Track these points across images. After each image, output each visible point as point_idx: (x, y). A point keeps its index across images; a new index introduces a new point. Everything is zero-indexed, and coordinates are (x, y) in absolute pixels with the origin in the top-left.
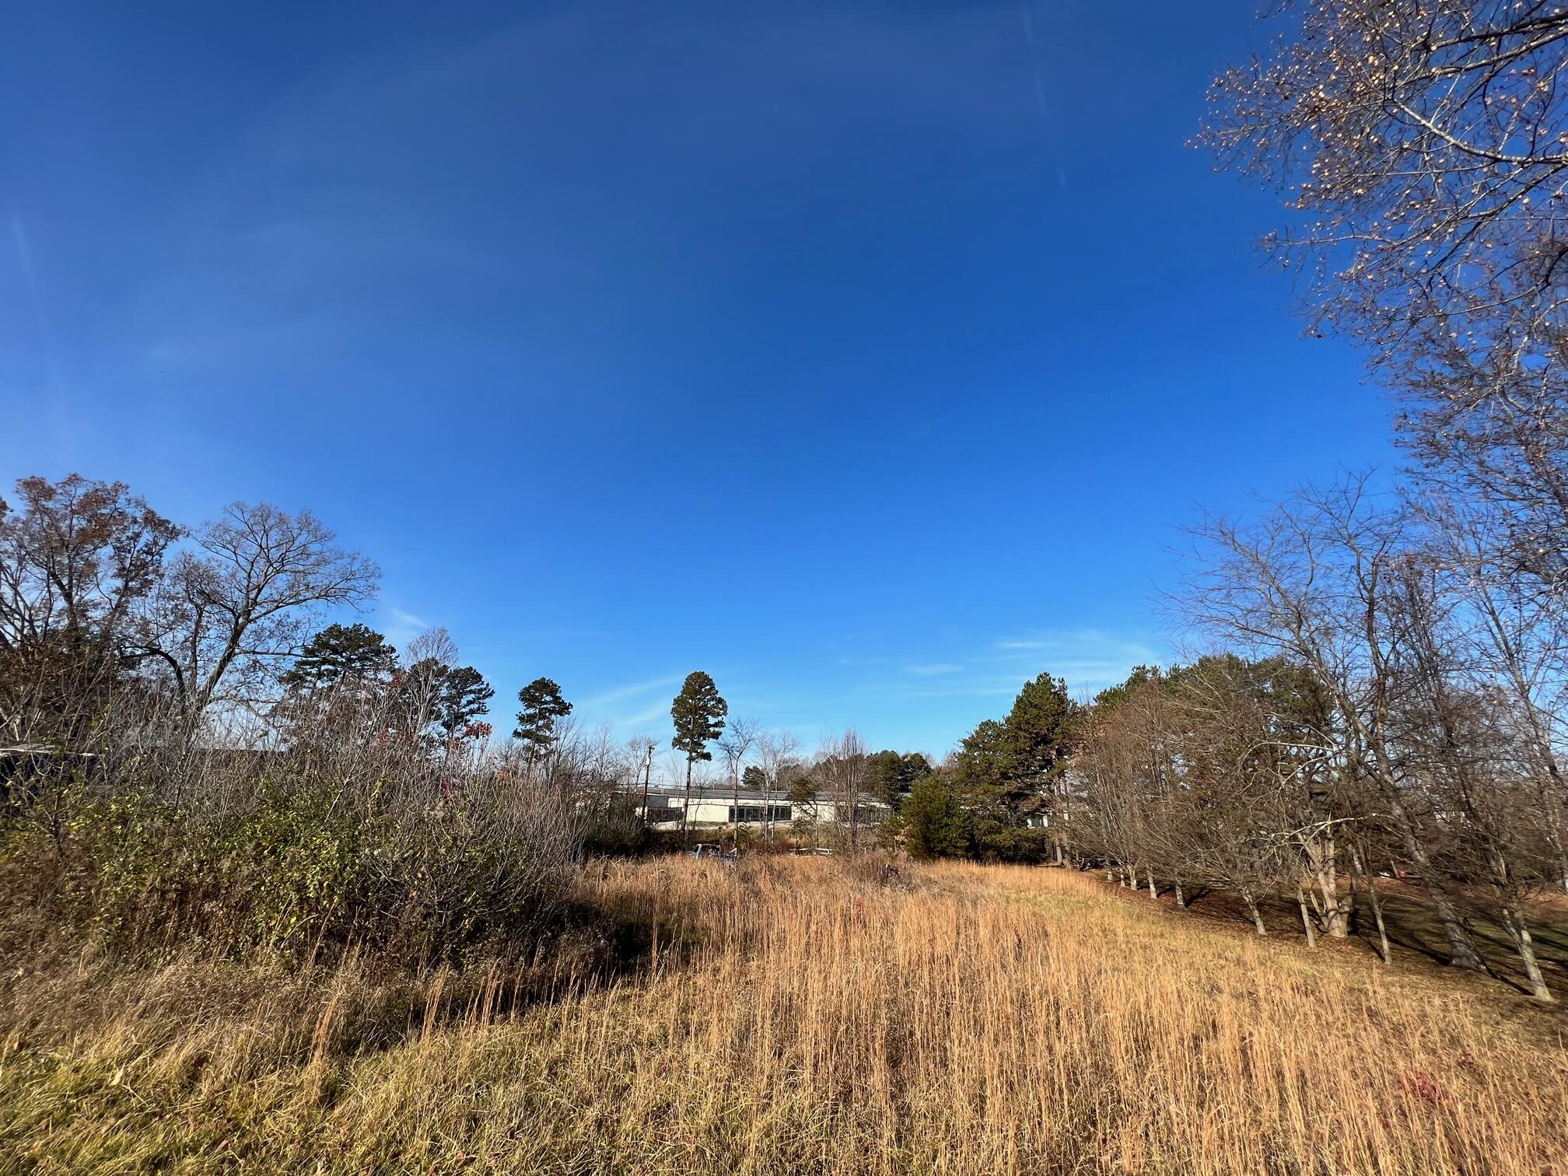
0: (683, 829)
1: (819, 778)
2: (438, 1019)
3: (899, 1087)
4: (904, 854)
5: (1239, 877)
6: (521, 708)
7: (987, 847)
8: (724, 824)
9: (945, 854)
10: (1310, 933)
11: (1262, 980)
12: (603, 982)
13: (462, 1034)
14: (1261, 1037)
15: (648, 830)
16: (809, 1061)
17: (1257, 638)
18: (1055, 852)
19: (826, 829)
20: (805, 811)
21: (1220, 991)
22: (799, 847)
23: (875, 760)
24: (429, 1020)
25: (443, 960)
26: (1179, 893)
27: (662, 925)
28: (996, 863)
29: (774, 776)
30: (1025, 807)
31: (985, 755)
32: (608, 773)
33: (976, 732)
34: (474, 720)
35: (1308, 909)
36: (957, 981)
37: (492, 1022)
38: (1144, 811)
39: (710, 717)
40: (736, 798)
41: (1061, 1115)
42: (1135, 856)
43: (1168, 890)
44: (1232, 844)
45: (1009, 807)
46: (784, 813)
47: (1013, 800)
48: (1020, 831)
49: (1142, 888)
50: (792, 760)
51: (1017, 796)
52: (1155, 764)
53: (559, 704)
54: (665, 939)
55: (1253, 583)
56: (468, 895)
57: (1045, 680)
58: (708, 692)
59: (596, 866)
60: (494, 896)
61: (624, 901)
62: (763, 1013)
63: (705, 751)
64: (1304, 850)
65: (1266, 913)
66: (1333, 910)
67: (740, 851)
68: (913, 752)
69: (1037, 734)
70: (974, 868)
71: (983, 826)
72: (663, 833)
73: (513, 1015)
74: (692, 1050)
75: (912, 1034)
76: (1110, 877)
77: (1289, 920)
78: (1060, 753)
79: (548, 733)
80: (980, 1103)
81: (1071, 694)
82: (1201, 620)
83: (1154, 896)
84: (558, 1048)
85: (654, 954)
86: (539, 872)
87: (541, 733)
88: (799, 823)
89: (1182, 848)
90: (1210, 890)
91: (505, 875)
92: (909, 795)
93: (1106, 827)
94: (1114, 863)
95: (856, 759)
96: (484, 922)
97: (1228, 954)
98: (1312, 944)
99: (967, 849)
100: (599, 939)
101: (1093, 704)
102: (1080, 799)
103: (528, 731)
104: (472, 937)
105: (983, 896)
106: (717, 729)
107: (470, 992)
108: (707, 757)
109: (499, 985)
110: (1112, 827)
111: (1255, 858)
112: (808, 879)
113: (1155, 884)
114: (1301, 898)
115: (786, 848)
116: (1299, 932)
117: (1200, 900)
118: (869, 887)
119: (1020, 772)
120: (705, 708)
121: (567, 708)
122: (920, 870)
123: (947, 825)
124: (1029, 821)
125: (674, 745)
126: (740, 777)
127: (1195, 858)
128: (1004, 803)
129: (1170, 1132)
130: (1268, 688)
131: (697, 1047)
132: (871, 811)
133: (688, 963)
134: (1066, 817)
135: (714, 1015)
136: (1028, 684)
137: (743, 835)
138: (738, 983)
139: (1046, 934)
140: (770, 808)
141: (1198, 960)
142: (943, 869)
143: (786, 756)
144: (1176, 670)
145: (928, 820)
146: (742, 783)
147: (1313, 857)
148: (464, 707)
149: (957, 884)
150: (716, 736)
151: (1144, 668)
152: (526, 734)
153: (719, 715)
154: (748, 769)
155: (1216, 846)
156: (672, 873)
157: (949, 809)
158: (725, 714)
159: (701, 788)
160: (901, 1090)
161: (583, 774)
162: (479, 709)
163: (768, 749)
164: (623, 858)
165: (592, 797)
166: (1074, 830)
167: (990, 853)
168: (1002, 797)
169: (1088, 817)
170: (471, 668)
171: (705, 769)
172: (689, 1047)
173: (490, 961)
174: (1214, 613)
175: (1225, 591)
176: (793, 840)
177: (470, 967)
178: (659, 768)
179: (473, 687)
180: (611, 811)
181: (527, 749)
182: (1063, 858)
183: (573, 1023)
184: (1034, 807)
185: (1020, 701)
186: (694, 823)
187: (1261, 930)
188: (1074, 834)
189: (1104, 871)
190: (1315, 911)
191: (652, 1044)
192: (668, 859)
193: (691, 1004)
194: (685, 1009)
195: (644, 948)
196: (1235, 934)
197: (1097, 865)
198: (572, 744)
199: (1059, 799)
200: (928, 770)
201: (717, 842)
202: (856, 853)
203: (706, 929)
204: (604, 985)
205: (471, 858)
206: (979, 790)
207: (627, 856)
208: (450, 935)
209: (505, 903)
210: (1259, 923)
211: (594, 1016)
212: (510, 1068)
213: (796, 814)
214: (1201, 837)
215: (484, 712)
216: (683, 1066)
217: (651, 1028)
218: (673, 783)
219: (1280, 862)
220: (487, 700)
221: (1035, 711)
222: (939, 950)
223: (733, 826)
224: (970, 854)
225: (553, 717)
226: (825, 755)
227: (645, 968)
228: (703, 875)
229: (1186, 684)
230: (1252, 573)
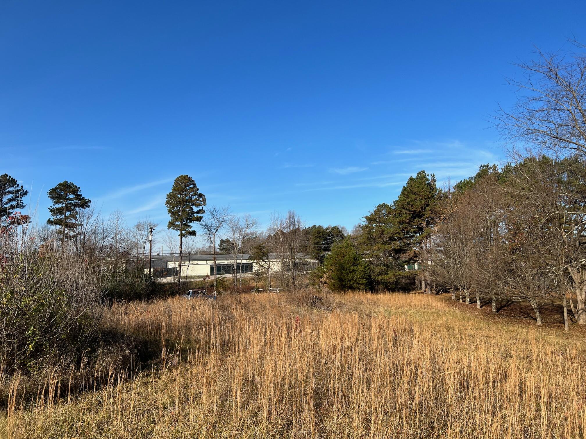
0: (179, 281)
1: (271, 244)
2: (18, 404)
3: (321, 419)
4: (325, 289)
5: (531, 294)
6: (50, 203)
7: (378, 283)
8: (207, 276)
9: (351, 288)
10: (566, 323)
11: (535, 349)
12: (129, 375)
13: (36, 412)
14: (531, 379)
15: (154, 283)
16: (265, 410)
17: (562, 144)
18: (421, 285)
19: (275, 276)
20: (262, 266)
21: (511, 356)
22: (258, 288)
23: (307, 232)
24: (12, 405)
25: (15, 369)
26: (494, 305)
27: (167, 341)
28: (384, 292)
29: (240, 245)
30: (404, 258)
31: (380, 226)
32: (123, 247)
33: (375, 211)
34: (16, 212)
35: (568, 310)
36: (357, 360)
37: (55, 403)
38: (478, 257)
39: (194, 207)
40: (215, 259)
41: (414, 425)
42: (470, 285)
43: (488, 303)
44: (528, 276)
45: (394, 258)
46: (248, 268)
47: (396, 254)
48: (400, 273)
49: (472, 303)
50: (252, 234)
51: (399, 251)
52: (488, 228)
53: (81, 200)
54: (171, 347)
55: (565, 106)
56: (28, 329)
57: (422, 176)
58: (192, 190)
59: (119, 307)
60: (46, 329)
61: (140, 328)
62: (236, 385)
63: (192, 230)
64: (571, 277)
65: (543, 313)
66: (582, 309)
67: (219, 293)
68: (333, 226)
69: (414, 211)
70: (370, 296)
71: (377, 270)
72: (164, 285)
73: (69, 399)
74: (191, 409)
75: (328, 390)
76: (453, 298)
77: (556, 317)
78: (428, 224)
79: (74, 221)
80: (367, 423)
81: (439, 185)
82: (528, 132)
83: (479, 307)
84: (103, 415)
85: (163, 357)
86: (78, 312)
87: (68, 221)
88: (257, 274)
89: (498, 277)
90: (513, 302)
91: (52, 315)
92: (329, 253)
93: (454, 268)
94: (457, 289)
95: (295, 232)
96: (41, 345)
97: (519, 337)
98: (566, 329)
99: (366, 285)
100: (125, 351)
101: (452, 190)
102: (439, 251)
103: (59, 220)
104: (34, 355)
105: (375, 312)
106: (199, 215)
107: (37, 388)
108: (193, 233)
109: (58, 382)
110: (457, 268)
111: (542, 283)
112: (264, 308)
113: (481, 300)
114: (564, 304)
115: (250, 289)
116: (560, 323)
117: (505, 308)
118: (303, 310)
119: (402, 236)
120: (190, 200)
121: (87, 203)
122: (335, 298)
123: (354, 270)
124: (406, 267)
125: (169, 226)
126: (217, 246)
127: (506, 284)
128: (390, 256)
129: (475, 429)
130: (565, 177)
131: (194, 408)
132: (304, 264)
133: (186, 361)
134: (429, 263)
135: (205, 388)
136: (411, 179)
137: (221, 283)
138: (219, 370)
139: (412, 331)
140: (238, 265)
141: (500, 341)
142: (350, 297)
143: (248, 231)
144: (507, 167)
145: (342, 267)
146: (218, 250)
147: (576, 280)
148: (6, 203)
149: (359, 306)
150: (199, 219)
151: (488, 166)
152: (57, 222)
153: (200, 205)
154: (222, 241)
155: (520, 276)
156: (172, 309)
157: (356, 261)
158: (205, 204)
159: (190, 254)
160: (321, 420)
161: (102, 248)
162: (18, 204)
163: (235, 226)
164: (138, 300)
165: (111, 263)
166: (434, 271)
167: (381, 286)
168: (390, 251)
169: (443, 263)
170: (6, 175)
171: (191, 242)
172: (190, 408)
173: (49, 368)
174: (536, 127)
175: (546, 112)
176: (254, 284)
177: (35, 373)
178: (158, 242)
179: (11, 189)
180: (126, 272)
181: (60, 232)
182: (426, 288)
183: (111, 401)
184: (410, 257)
185: (405, 189)
186: (187, 277)
187: (539, 323)
188: (434, 273)
189: (450, 294)
190: (571, 311)
191: (165, 408)
192: (169, 300)
193: (189, 384)
194: (185, 387)
195: (157, 354)
196: (524, 326)
197: (446, 291)
198: (93, 228)
199: (425, 252)
200: (343, 237)
201: (203, 288)
202: (295, 290)
203: (197, 341)
204: (130, 377)
205: (26, 306)
206: (375, 248)
207: (141, 299)
208: (18, 355)
209: (55, 333)
210: (539, 319)
211: (125, 395)
212: (71, 428)
213: (255, 268)
214: (511, 271)
215: (22, 207)
216: (186, 417)
217: (164, 399)
218: (170, 252)
219: (556, 283)
220: (23, 198)
221: (414, 196)
222: (346, 344)
223: (213, 278)
224: (367, 288)
225: (77, 209)
226: (274, 229)
227: (158, 364)
228: (193, 308)
229: (513, 177)
230: (565, 99)
